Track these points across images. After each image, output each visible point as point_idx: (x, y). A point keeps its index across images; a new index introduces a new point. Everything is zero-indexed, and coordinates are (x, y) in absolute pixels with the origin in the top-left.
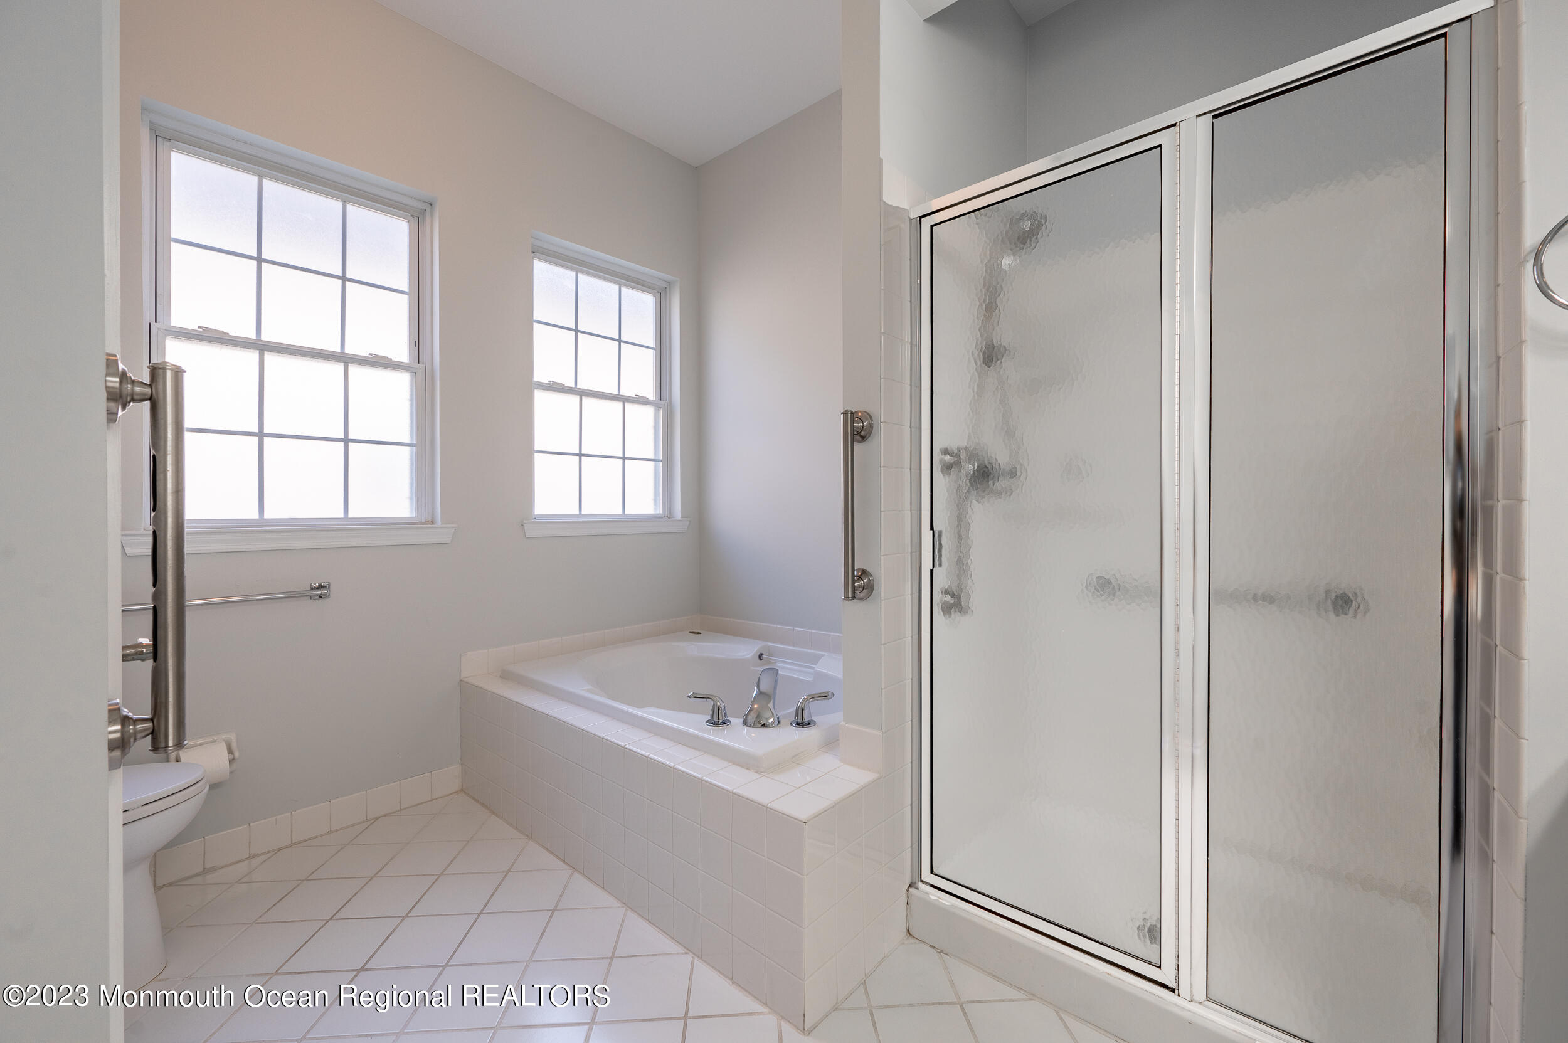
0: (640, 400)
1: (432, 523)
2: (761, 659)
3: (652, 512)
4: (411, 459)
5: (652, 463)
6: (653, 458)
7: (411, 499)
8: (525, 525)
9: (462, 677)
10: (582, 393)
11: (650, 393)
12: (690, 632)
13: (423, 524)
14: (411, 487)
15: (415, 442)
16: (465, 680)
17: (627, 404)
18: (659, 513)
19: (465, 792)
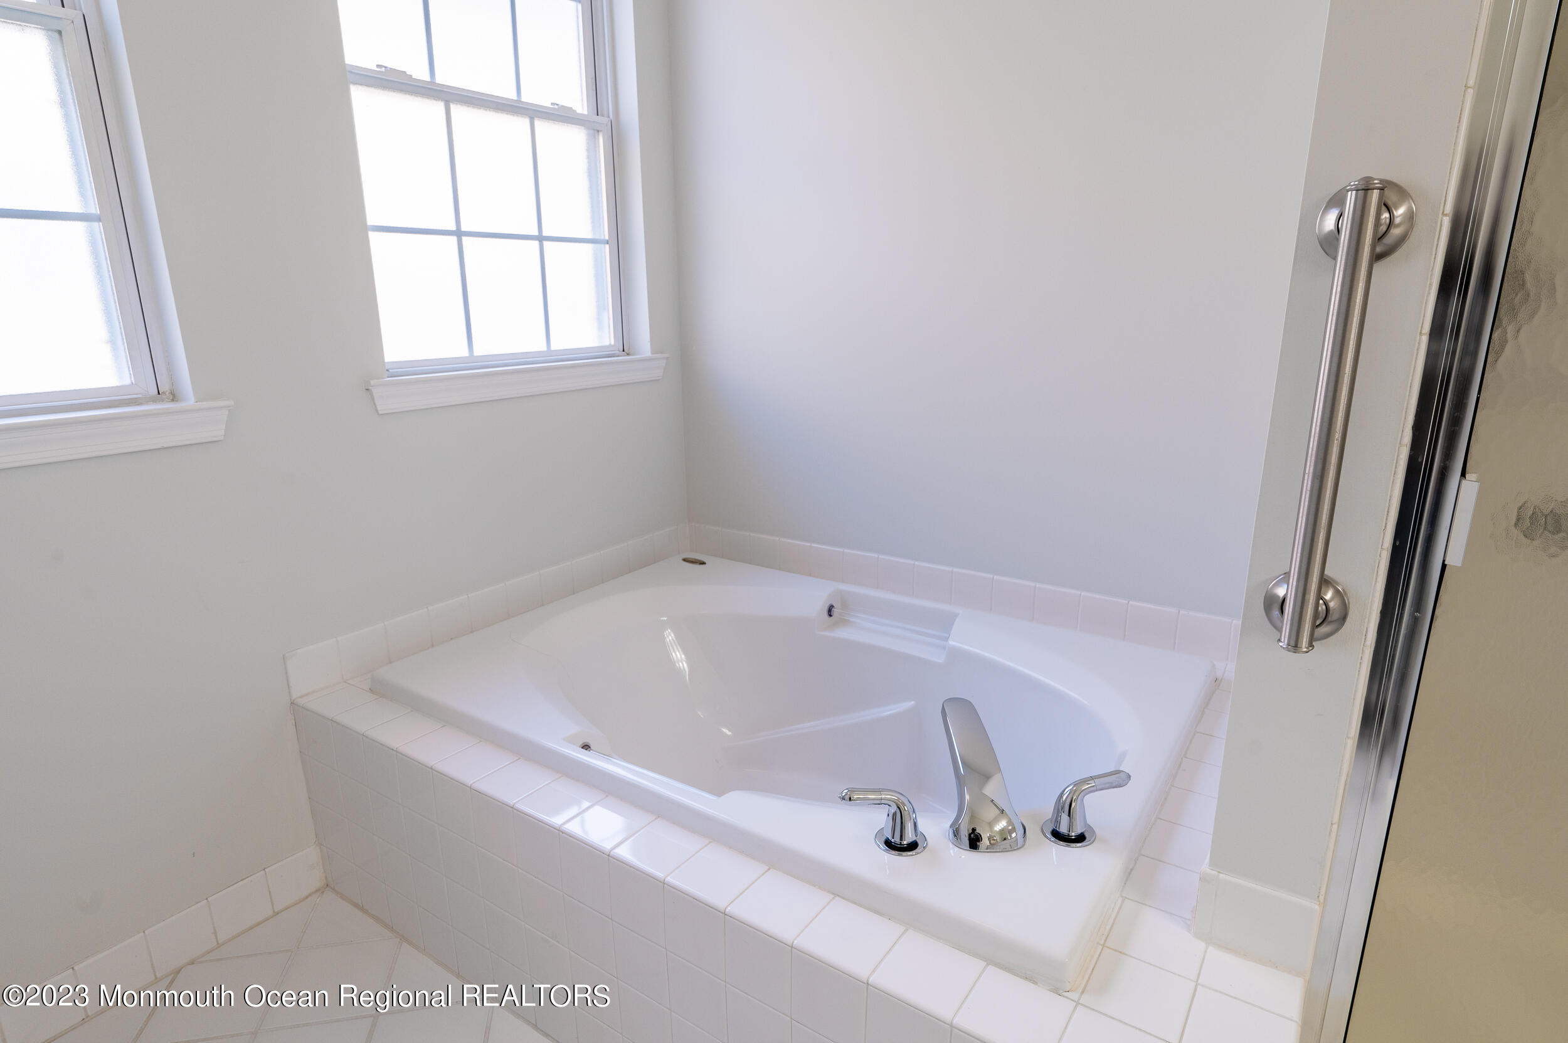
0: (560, 115)
1: (174, 397)
2: (830, 616)
3: (596, 344)
4: (95, 253)
5: (590, 246)
6: (589, 236)
7: (112, 342)
8: (374, 390)
9: (294, 696)
10: (449, 96)
11: (578, 101)
12: (685, 560)
13: (153, 400)
14: (109, 321)
15: (94, 209)
16: (301, 702)
17: (537, 122)
18: (607, 343)
19: (333, 889)
